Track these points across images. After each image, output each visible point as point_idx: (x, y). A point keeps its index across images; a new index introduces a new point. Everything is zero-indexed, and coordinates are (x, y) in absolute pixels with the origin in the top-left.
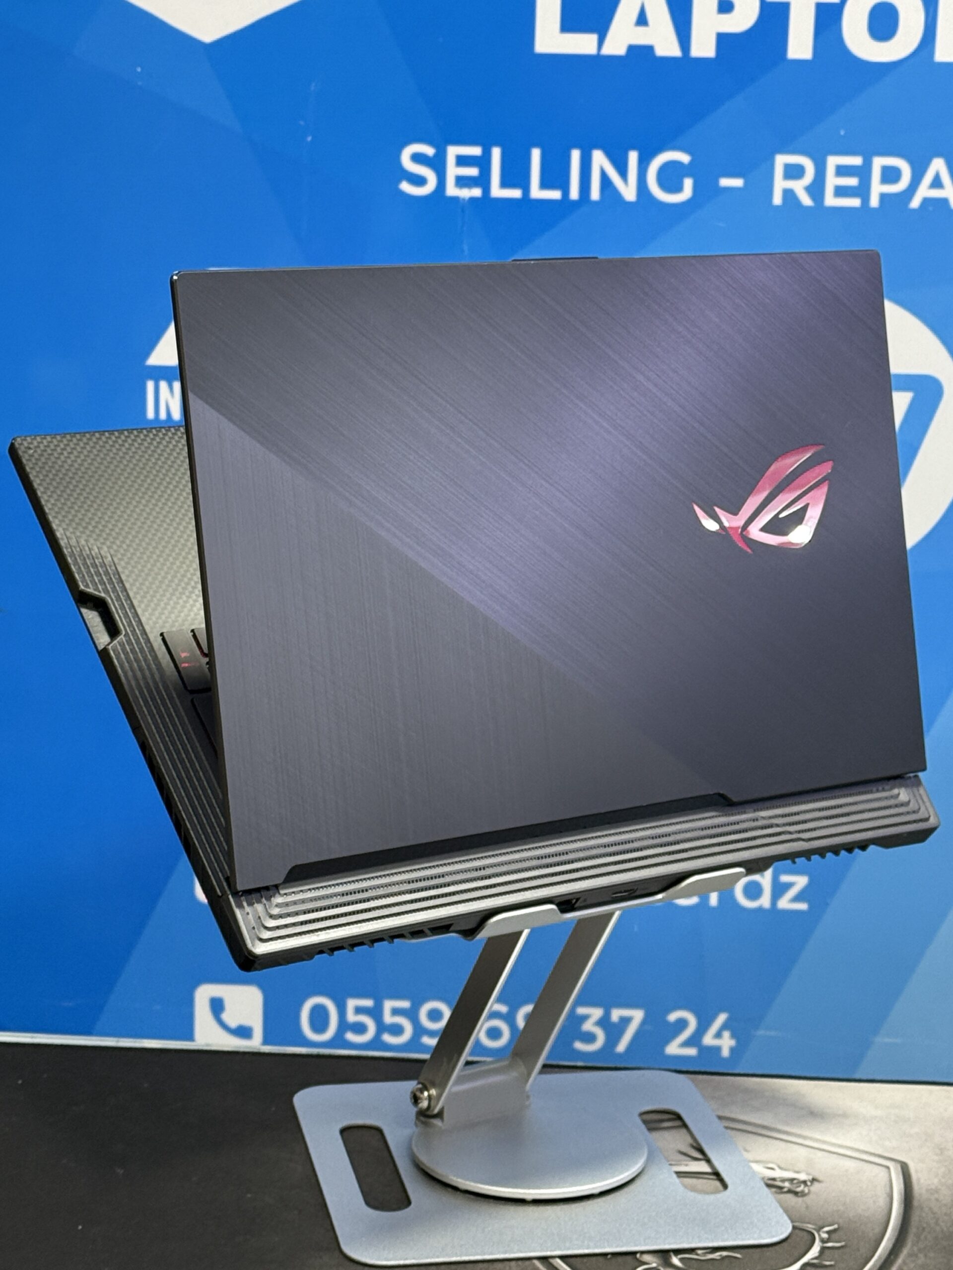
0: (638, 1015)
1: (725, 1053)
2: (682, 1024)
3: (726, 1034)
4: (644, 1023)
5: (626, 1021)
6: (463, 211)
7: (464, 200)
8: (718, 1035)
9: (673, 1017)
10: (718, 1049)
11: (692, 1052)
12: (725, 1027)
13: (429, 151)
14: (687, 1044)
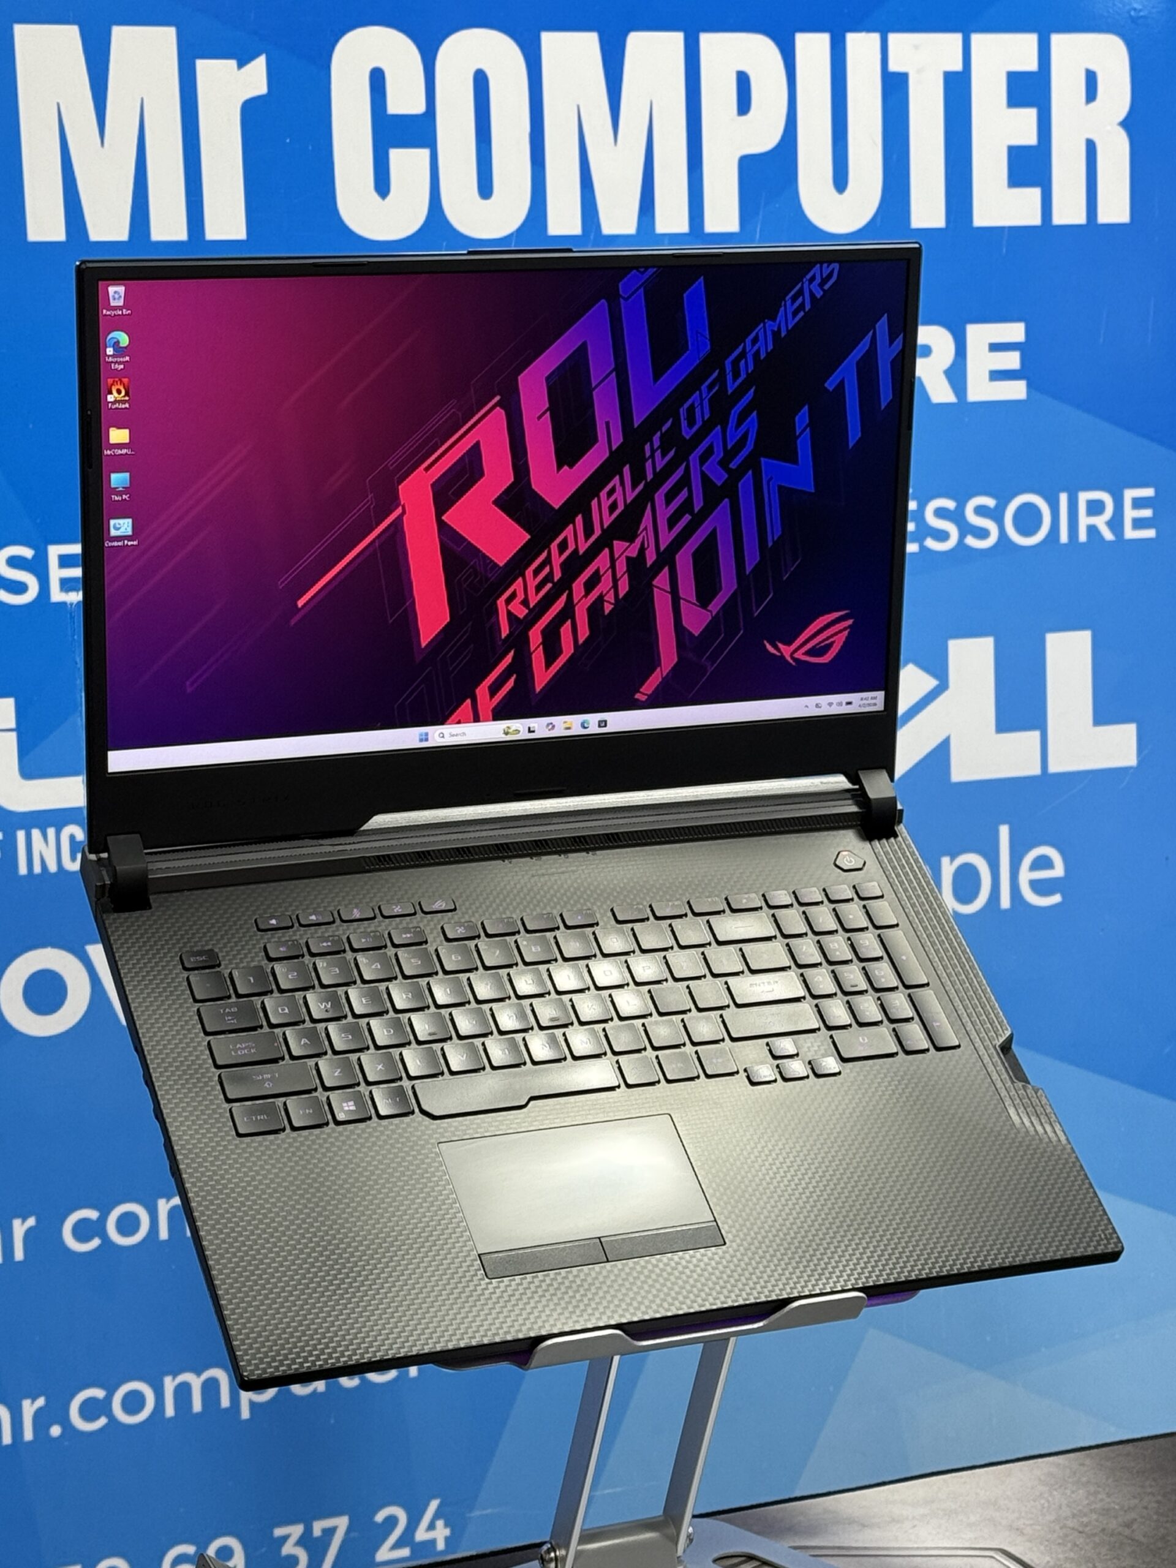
0: (342, 1523)
1: (441, 1546)
2: (392, 1521)
3: (440, 1523)
4: (349, 1530)
5: (330, 1532)
6: (72, 618)
7: (71, 604)
8: (431, 1527)
9: (380, 1517)
10: (433, 1542)
11: (405, 1552)
12: (437, 1516)
13: (27, 553)
14: (397, 1545)
